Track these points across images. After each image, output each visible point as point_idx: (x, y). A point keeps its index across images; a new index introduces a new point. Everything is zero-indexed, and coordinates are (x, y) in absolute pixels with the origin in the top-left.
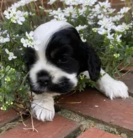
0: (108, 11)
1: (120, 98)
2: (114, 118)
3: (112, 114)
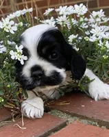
0: (102, 21)
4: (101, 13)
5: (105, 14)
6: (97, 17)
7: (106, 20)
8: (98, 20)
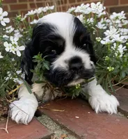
1: (106, 112)
2: (89, 132)
3: (89, 128)
4: (122, 15)
5: (125, 16)
6: (117, 18)
7: (126, 22)
8: (118, 21)
